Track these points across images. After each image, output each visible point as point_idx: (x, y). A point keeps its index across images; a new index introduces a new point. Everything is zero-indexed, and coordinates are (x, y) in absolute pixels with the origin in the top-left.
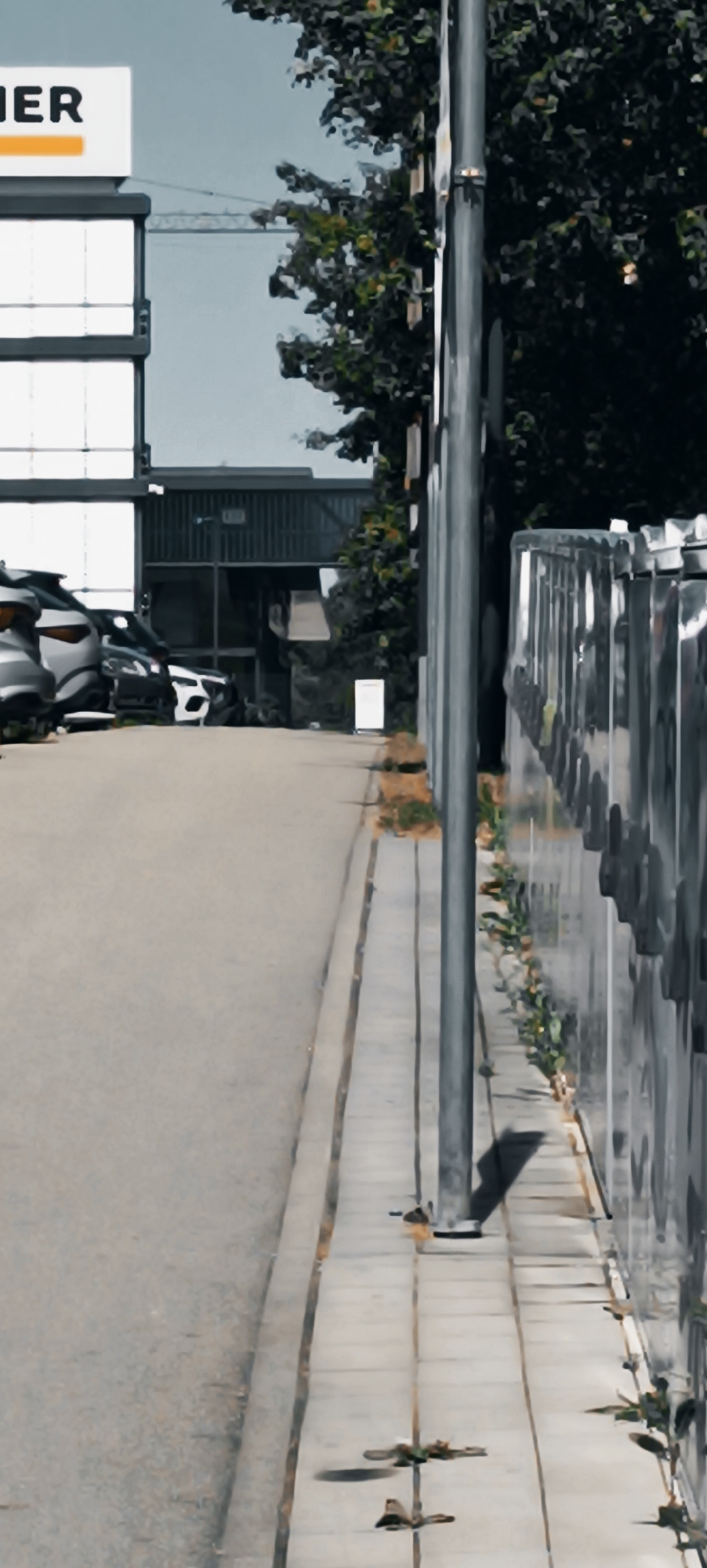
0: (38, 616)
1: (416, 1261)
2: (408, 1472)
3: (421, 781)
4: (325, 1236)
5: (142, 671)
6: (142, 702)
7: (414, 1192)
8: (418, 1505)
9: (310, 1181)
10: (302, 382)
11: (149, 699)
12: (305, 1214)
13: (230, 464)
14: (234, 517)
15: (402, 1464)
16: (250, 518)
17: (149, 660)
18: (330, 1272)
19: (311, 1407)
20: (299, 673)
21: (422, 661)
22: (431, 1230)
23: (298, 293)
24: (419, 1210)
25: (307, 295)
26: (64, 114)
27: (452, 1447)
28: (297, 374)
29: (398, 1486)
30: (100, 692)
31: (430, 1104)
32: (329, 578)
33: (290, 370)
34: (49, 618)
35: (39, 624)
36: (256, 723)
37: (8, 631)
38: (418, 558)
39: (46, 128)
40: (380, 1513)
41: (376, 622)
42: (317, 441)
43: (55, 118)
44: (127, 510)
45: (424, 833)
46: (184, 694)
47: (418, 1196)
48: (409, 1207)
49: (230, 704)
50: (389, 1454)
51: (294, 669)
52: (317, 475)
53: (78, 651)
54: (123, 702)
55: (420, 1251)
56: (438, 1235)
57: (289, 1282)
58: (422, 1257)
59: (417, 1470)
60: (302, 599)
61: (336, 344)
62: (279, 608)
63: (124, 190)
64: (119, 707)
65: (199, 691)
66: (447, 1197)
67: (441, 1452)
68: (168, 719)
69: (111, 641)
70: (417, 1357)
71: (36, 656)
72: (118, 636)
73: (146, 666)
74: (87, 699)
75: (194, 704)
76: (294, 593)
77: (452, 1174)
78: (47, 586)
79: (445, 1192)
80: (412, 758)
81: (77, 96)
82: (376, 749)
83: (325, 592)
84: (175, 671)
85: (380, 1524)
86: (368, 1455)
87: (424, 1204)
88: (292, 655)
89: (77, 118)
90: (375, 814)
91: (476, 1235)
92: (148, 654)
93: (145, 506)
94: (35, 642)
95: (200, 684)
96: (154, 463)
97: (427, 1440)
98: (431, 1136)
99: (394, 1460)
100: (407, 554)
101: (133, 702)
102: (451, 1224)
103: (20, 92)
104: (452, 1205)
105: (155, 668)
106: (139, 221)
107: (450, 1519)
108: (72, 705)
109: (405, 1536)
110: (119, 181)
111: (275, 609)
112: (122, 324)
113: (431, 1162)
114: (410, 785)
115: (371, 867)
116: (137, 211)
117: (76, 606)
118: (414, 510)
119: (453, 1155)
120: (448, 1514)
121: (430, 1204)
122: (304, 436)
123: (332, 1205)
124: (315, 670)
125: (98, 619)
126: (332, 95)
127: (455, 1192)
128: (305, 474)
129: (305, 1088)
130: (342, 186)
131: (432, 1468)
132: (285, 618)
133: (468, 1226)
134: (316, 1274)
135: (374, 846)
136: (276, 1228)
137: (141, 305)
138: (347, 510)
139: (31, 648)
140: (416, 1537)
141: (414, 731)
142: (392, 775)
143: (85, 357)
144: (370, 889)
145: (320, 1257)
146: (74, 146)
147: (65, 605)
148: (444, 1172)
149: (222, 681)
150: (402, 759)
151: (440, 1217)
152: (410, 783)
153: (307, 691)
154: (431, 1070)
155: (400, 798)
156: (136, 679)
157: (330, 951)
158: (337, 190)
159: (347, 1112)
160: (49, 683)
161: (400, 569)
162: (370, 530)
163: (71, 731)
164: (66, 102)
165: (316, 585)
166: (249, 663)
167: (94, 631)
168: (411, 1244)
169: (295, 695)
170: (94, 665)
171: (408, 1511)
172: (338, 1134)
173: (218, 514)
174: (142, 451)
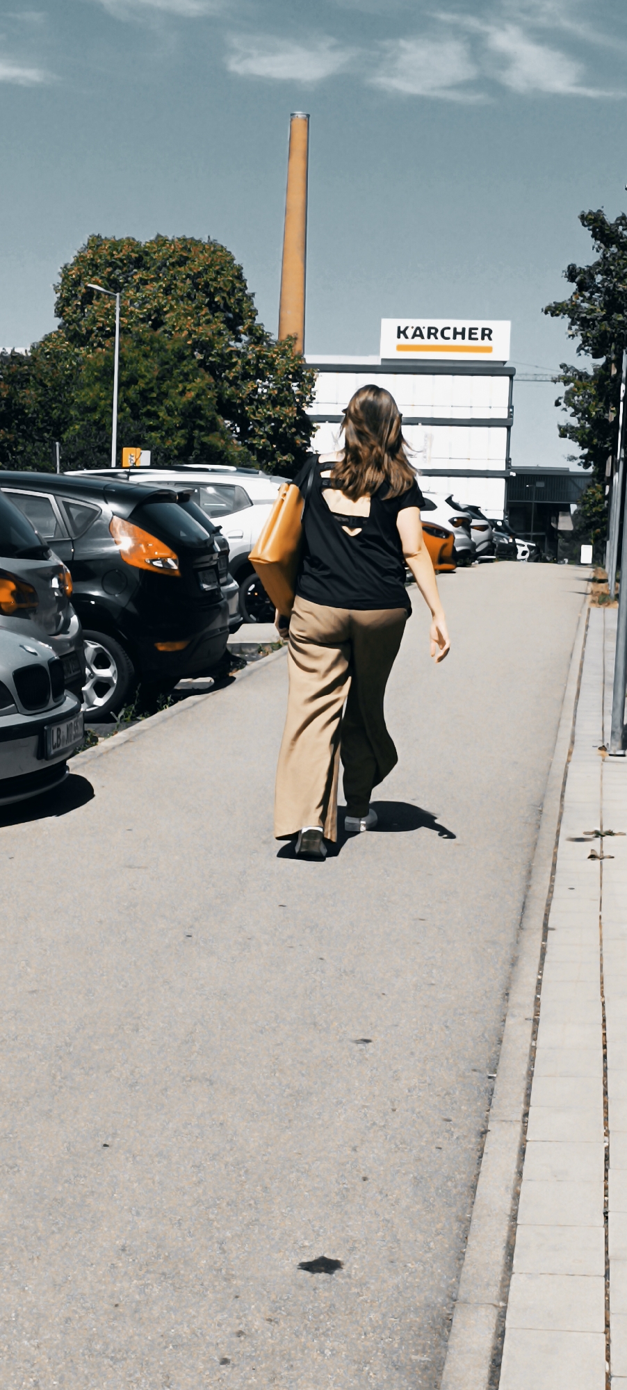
0: (471, 522)
1: (602, 764)
2: (598, 839)
3: (606, 586)
4: (570, 753)
5: (507, 542)
6: (506, 553)
7: (601, 739)
8: (602, 852)
9: (565, 734)
10: (567, 439)
11: (508, 552)
12: (564, 744)
13: (539, 466)
14: (540, 484)
15: (597, 837)
16: (546, 485)
17: (509, 537)
18: (571, 766)
19: (565, 815)
20: (561, 541)
21: (608, 543)
22: (608, 753)
23: (568, 409)
24: (604, 746)
25: (571, 410)
26: (486, 338)
27: (614, 832)
28: (565, 436)
29: (595, 845)
30: (491, 549)
31: (609, 707)
32: (573, 507)
33: (563, 435)
34: (475, 522)
35: (471, 524)
36: (546, 561)
37: (461, 527)
38: (607, 505)
39: (479, 343)
40: (589, 854)
41: (590, 526)
42: (572, 458)
43: (483, 339)
44: (503, 481)
45: (607, 606)
46: (520, 550)
47: (603, 741)
48: (600, 745)
49: (537, 553)
50: (592, 833)
51: (560, 540)
52: (571, 470)
53: (485, 534)
54: (499, 552)
55: (603, 760)
56: (610, 755)
57: (558, 770)
58: (604, 763)
59: (602, 839)
60: (564, 515)
61: (581, 426)
62: (555, 519)
63: (506, 366)
64: (497, 555)
65: (526, 549)
66: (614, 742)
67: (610, 833)
68: (515, 559)
69: (496, 531)
70: (602, 799)
71: (470, 536)
72: (498, 529)
73: (508, 540)
74: (488, 551)
75: (524, 553)
76: (560, 513)
77: (616, 734)
78: (475, 511)
79: (613, 740)
80: (603, 577)
81: (491, 332)
82: (589, 573)
83: (572, 512)
84: (518, 541)
85: (589, 858)
86: (586, 833)
87: (605, 745)
88: (559, 535)
89: (490, 339)
90: (590, 598)
91: (624, 756)
92: (509, 535)
93: (509, 480)
94: (469, 531)
95: (526, 546)
96: (512, 465)
97: (605, 829)
98: (609, 719)
99: (594, 835)
100: (604, 503)
101: (503, 553)
102: (615, 751)
103: (471, 329)
104: (615, 745)
105: (511, 541)
106: (511, 377)
107: (613, 857)
108: (481, 553)
109: (597, 862)
110: (504, 362)
111: (553, 518)
112: (504, 414)
113: (608, 729)
114: (601, 587)
115: (588, 618)
116: (510, 373)
117: (484, 518)
118: (608, 488)
119: (617, 728)
120: (612, 855)
121: (608, 744)
122: (567, 456)
123: (573, 742)
124: (567, 541)
125: (492, 523)
126: (581, 342)
127: (617, 741)
128: (567, 470)
129: (563, 701)
130: (584, 371)
131: (607, 839)
132: (557, 522)
133: (621, 752)
134: (567, 767)
135: (589, 610)
136: (553, 751)
137: (511, 406)
138: (582, 484)
139: (468, 533)
140: (601, 864)
141: (604, 567)
142: (595, 584)
143: (489, 426)
144: (587, 627)
145: (568, 761)
146: (489, 350)
147: (480, 518)
148: (613, 733)
149: (534, 545)
150: (599, 577)
151: (611, 748)
152: (602, 587)
153: (564, 548)
154: (610, 695)
155: (598, 592)
156: (504, 544)
157: (573, 650)
158: (582, 372)
159: (578, 709)
160: (474, 546)
161: (601, 507)
162: (590, 492)
163: (480, 563)
164: (486, 333)
165: (569, 510)
166: (543, 537)
167: (490, 527)
168: (601, 758)
169: (559, 550)
170: (490, 539)
171: (598, 854)
172: (575, 716)
173: (534, 484)
174: (508, 460)
